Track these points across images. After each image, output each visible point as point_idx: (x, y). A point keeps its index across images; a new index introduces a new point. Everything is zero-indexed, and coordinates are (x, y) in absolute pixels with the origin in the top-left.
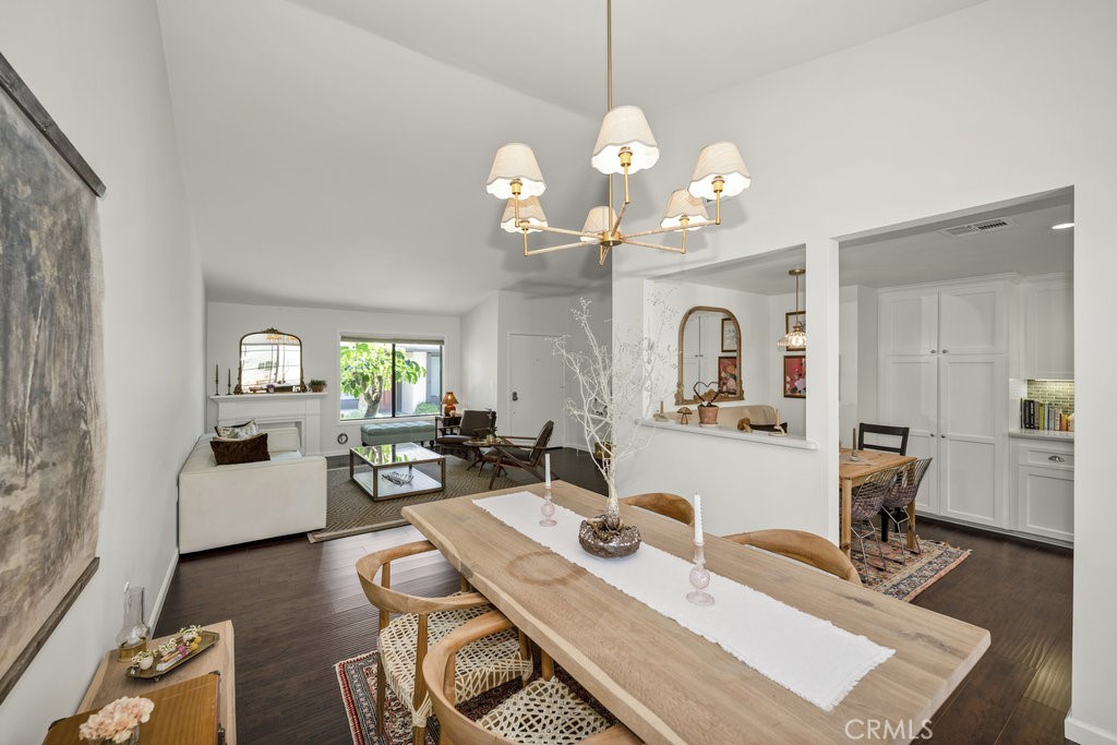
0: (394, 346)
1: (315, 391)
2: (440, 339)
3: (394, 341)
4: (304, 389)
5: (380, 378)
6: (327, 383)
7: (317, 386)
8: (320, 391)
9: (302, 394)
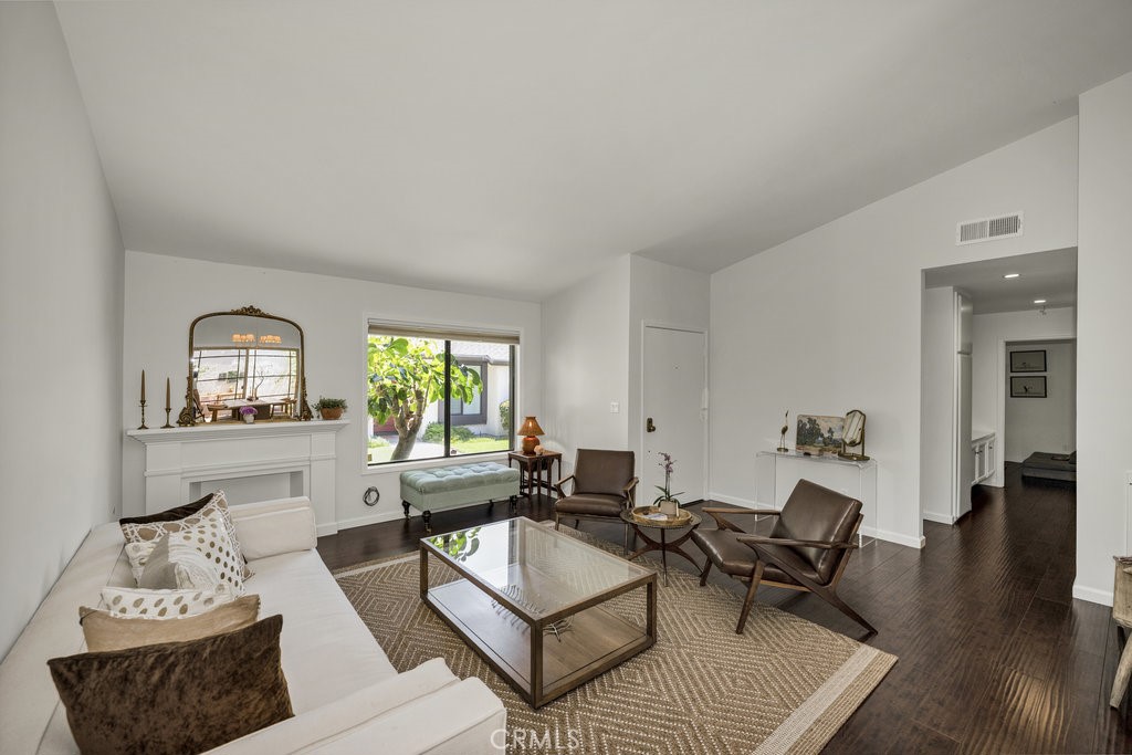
0: (448, 344)
1: (326, 417)
2: (514, 334)
3: (449, 336)
4: (306, 414)
5: (419, 395)
6: (347, 404)
7: (331, 409)
8: (336, 417)
9: (303, 423)
